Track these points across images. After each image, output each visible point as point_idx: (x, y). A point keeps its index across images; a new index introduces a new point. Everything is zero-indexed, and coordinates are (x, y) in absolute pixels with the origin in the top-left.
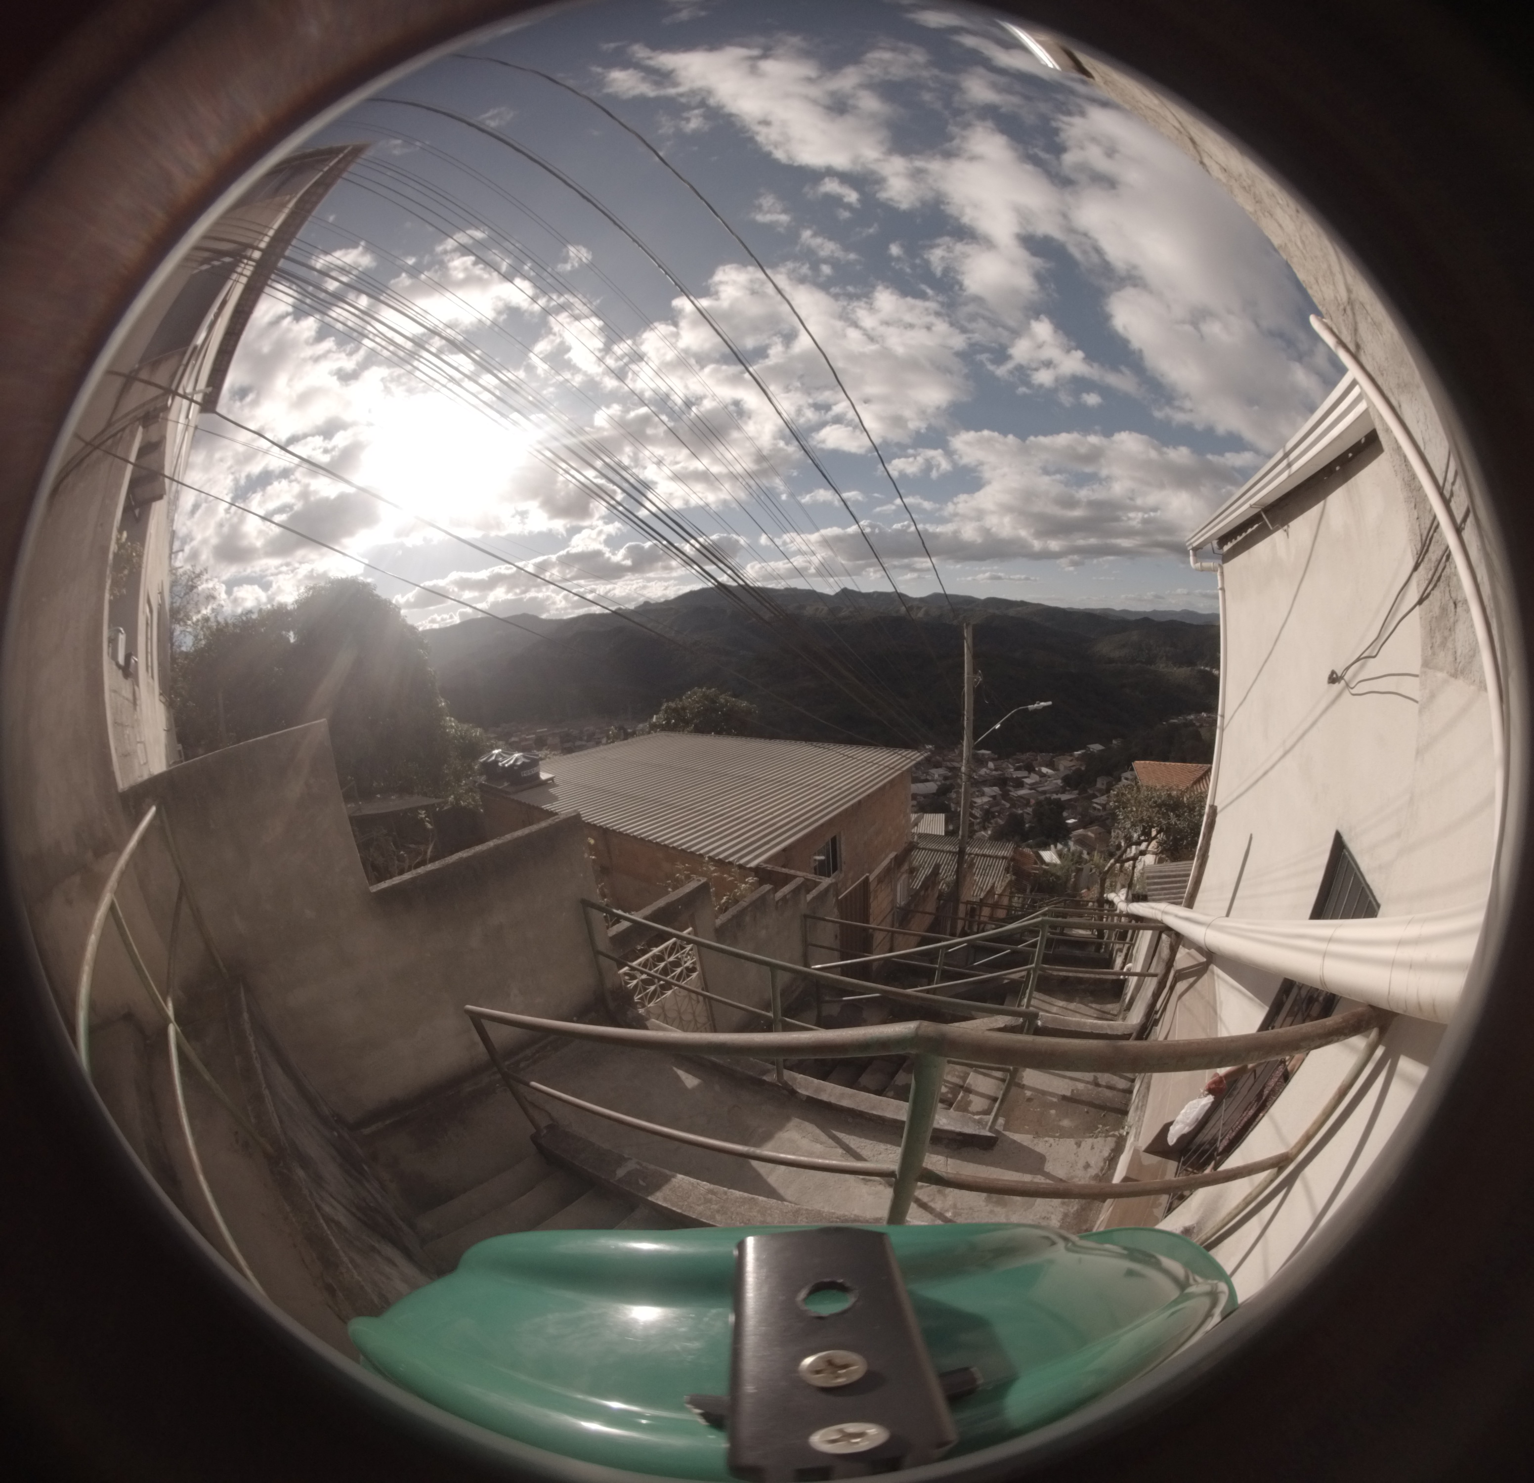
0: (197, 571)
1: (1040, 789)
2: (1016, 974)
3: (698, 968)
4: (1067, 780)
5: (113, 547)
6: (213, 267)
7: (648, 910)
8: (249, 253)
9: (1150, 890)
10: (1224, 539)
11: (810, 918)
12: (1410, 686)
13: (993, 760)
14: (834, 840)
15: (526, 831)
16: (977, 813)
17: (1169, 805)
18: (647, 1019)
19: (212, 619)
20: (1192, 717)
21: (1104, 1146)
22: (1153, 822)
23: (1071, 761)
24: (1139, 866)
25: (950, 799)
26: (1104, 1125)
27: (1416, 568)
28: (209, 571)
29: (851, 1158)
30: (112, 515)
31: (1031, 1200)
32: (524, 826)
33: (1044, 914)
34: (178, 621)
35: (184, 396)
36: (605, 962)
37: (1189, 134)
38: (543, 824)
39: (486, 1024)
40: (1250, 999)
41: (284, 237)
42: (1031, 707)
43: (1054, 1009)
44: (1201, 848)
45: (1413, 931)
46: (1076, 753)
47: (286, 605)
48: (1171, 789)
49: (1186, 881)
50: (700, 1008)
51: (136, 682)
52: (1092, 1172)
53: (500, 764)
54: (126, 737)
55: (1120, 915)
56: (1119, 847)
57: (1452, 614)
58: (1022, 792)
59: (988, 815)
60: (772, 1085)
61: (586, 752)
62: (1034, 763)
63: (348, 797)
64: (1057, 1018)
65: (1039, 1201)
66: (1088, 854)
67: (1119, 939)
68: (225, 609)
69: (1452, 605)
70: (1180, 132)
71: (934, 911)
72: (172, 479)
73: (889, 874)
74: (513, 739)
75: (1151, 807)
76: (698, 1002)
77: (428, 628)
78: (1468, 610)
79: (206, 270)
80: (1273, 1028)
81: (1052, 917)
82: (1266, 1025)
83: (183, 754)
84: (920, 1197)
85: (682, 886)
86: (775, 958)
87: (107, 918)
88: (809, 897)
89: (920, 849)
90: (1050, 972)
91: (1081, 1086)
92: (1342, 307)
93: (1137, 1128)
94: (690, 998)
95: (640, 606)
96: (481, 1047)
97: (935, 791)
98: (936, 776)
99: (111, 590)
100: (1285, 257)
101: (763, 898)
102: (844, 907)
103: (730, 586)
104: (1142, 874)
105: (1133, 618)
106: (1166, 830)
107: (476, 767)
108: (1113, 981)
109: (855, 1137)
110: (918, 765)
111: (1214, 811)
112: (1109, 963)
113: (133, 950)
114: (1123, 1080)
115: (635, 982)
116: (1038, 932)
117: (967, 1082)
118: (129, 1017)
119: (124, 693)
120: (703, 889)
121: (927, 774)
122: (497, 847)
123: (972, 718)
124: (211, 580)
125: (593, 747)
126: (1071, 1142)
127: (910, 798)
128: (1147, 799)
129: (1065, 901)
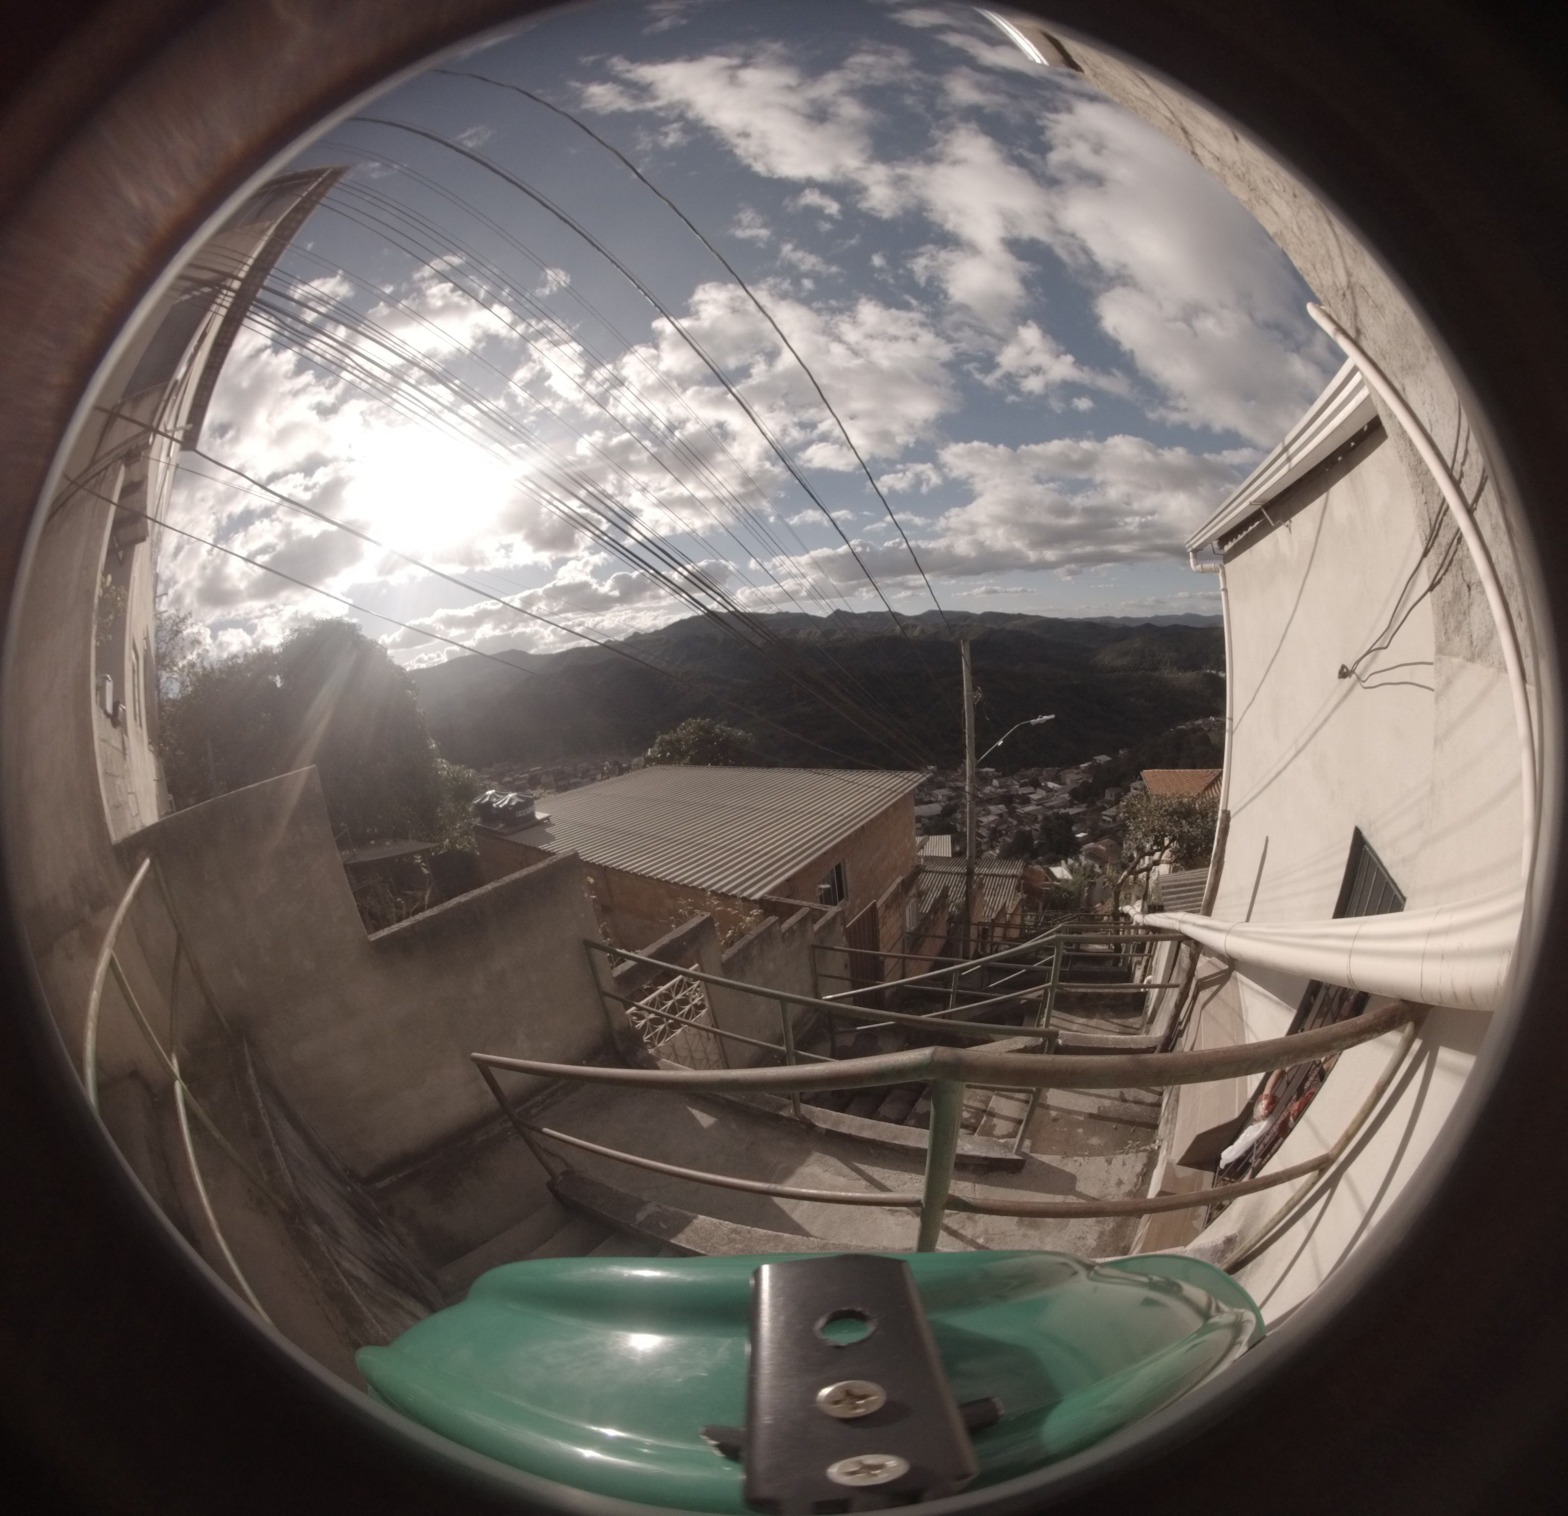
0: (182, 615)
1: (1048, 805)
2: (1033, 993)
3: (707, 1005)
5: (98, 591)
6: (194, 297)
7: (652, 948)
8: (228, 283)
9: (1165, 900)
10: (1223, 540)
11: (819, 949)
12: (1425, 675)
13: (997, 777)
14: (838, 868)
15: (524, 872)
16: (984, 832)
17: (1181, 813)
18: (658, 1060)
19: (198, 665)
20: (1200, 722)
21: (1135, 1162)
22: (1165, 832)
23: (1078, 774)
24: (1154, 877)
25: (955, 820)
26: (1134, 1141)
27: (1426, 554)
28: (194, 615)
29: (876, 1190)
30: (96, 557)
31: (1067, 1220)
32: (522, 868)
33: (1058, 931)
34: (164, 667)
35: (165, 435)
36: (611, 1003)
37: (1181, 124)
38: (541, 865)
39: (493, 1070)
40: (1278, 1003)
41: (263, 266)
42: (1033, 721)
43: (1075, 1027)
44: (1216, 855)
45: (1443, 921)
47: (272, 649)
48: (1182, 796)
49: (1202, 889)
50: (711, 1046)
51: (125, 731)
52: (1126, 1188)
53: (494, 805)
54: (117, 787)
55: (1137, 927)
56: (1131, 858)
57: (1465, 598)
58: (1029, 809)
60: (789, 1119)
61: (580, 789)
62: (1040, 778)
63: (342, 844)
64: (1077, 1036)
65: (1073, 1221)
66: (1100, 867)
67: (1137, 952)
68: (210, 654)
69: (1465, 588)
70: (1172, 123)
71: (945, 934)
72: (154, 521)
73: (897, 899)
74: (507, 779)
75: (1162, 815)
76: (709, 1039)
77: (415, 668)
78: (1483, 592)
79: (186, 301)
80: (1302, 1031)
81: (1066, 933)
82: (1296, 1027)
83: (174, 805)
84: (950, 1225)
85: (685, 922)
86: (784, 991)
87: (107, 974)
88: (816, 927)
89: (927, 872)
90: (1068, 989)
91: (1107, 1103)
92: (1341, 292)
93: (1168, 1142)
94: (701, 1035)
95: (630, 638)
96: (491, 1097)
97: (939, 812)
98: (940, 797)
99: (97, 636)
100: (1280, 244)
101: (769, 930)
102: (853, 935)
103: (721, 613)
104: (1157, 884)
105: (1134, 625)
106: (1179, 838)
107: (470, 809)
108: (1134, 994)
109: (878, 1169)
110: (921, 787)
111: (1227, 816)
112: (1128, 976)
113: (135, 1006)
114: (1150, 1094)
115: (643, 1022)
116: (1053, 950)
117: (990, 1106)
118: (134, 1074)
119: (113, 742)
120: (707, 924)
121: (931, 795)
122: (495, 890)
123: (973, 736)
124: (196, 624)
125: (588, 784)
126: (1101, 1160)
127: (914, 821)
128: (1158, 808)
129: (1079, 916)
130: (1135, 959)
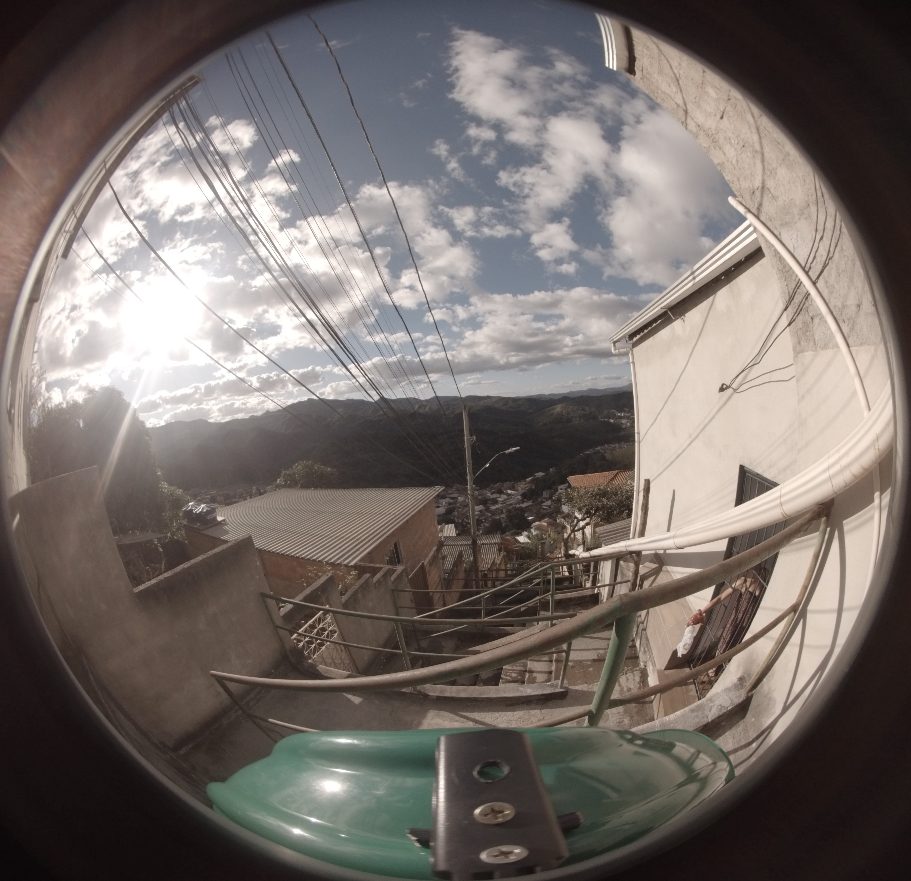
1: (509, 503)
3: (337, 630)
4: (524, 495)
7: (301, 596)
10: (633, 336)
11: (396, 592)
14: (395, 545)
22: (592, 506)
23: (525, 484)
25: (455, 515)
36: (282, 633)
42: (507, 451)
46: (528, 479)
50: (343, 652)
53: (194, 512)
58: (497, 506)
59: (479, 522)
60: (410, 694)
61: (237, 504)
62: (502, 489)
71: (464, 578)
73: (434, 560)
85: (315, 580)
88: (393, 579)
89: (445, 545)
94: (337, 649)
95: (264, 414)
97: (444, 512)
98: (444, 504)
100: (719, 169)
101: (366, 582)
102: (413, 582)
103: (315, 400)
105: (556, 398)
107: (181, 514)
108: (591, 595)
110: (437, 496)
115: (302, 643)
121: (440, 502)
123: (471, 462)
127: (435, 517)
128: (585, 494)
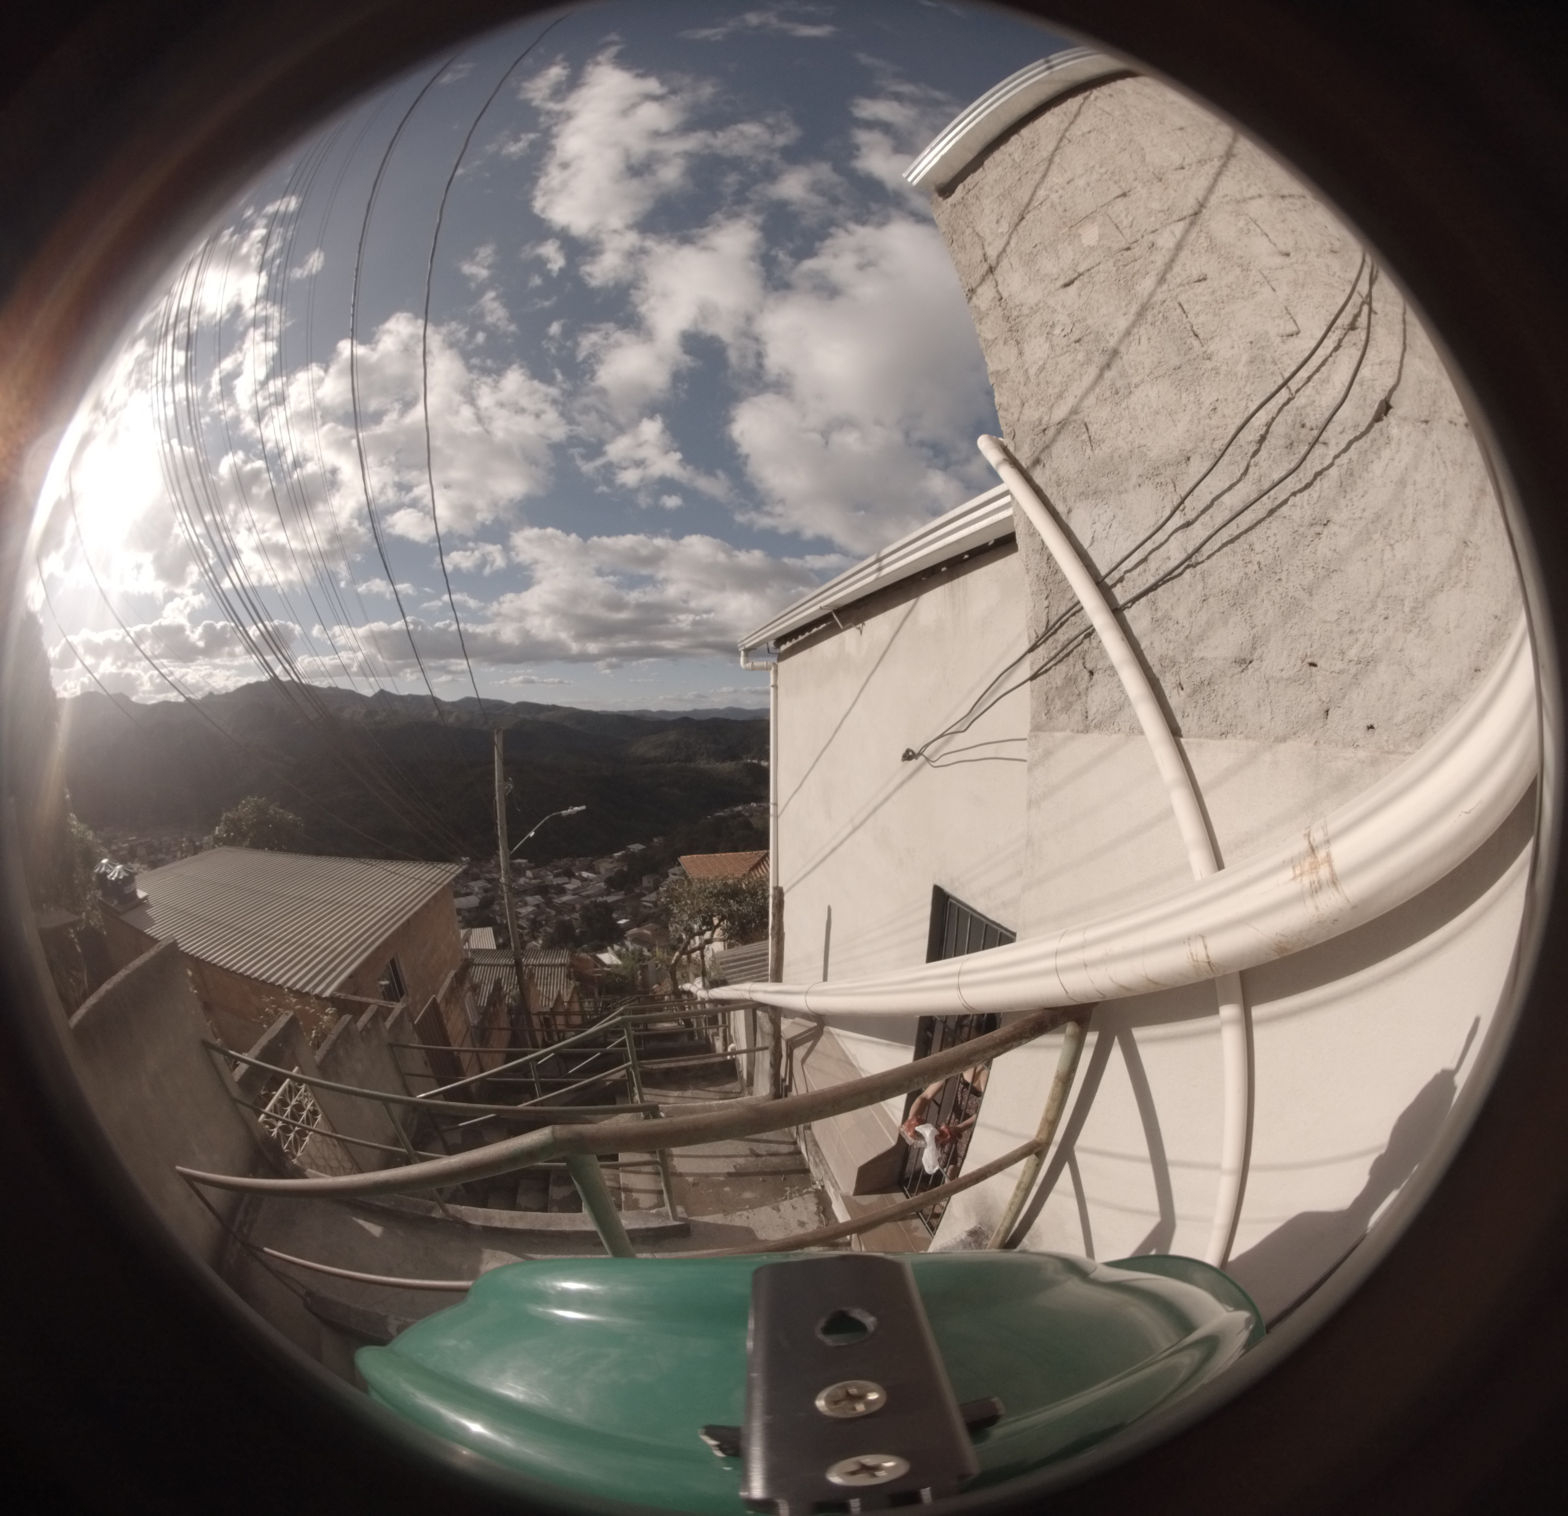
1: (584, 894)
2: (615, 1074)
4: (610, 882)
7: (256, 1050)
9: (727, 975)
11: (396, 1047)
12: (1015, 750)
13: (530, 868)
14: (393, 963)
17: (727, 893)
18: (303, 1168)
20: (740, 808)
22: (712, 911)
23: (612, 863)
24: (708, 955)
25: (495, 911)
27: (1032, 650)
33: (621, 1014)
36: (244, 1110)
42: (564, 813)
43: (671, 1100)
44: (773, 928)
46: (616, 855)
48: (725, 878)
49: (765, 960)
50: (340, 1152)
53: (109, 878)
55: (703, 1002)
56: (680, 940)
57: (1086, 681)
58: (565, 898)
59: (535, 925)
60: (443, 1221)
62: (573, 869)
66: (649, 951)
67: (710, 1024)
69: (1086, 673)
71: (509, 1026)
73: (451, 994)
74: (115, 847)
75: (707, 897)
76: (336, 1146)
81: (630, 1015)
86: (382, 1091)
88: (388, 1024)
89: (476, 965)
90: (650, 1066)
91: (741, 1161)
97: (478, 905)
98: (476, 889)
101: (347, 1029)
102: (423, 1031)
104: (714, 961)
105: (671, 718)
106: (731, 917)
107: (94, 878)
108: (720, 1063)
110: (457, 877)
111: (780, 892)
112: (709, 1048)
114: (779, 1145)
115: (275, 1130)
116: (623, 1032)
117: (621, 1182)
120: (293, 1023)
121: (467, 887)
123: (505, 828)
127: (455, 912)
128: (701, 891)
129: (639, 998)
130: (710, 1032)
